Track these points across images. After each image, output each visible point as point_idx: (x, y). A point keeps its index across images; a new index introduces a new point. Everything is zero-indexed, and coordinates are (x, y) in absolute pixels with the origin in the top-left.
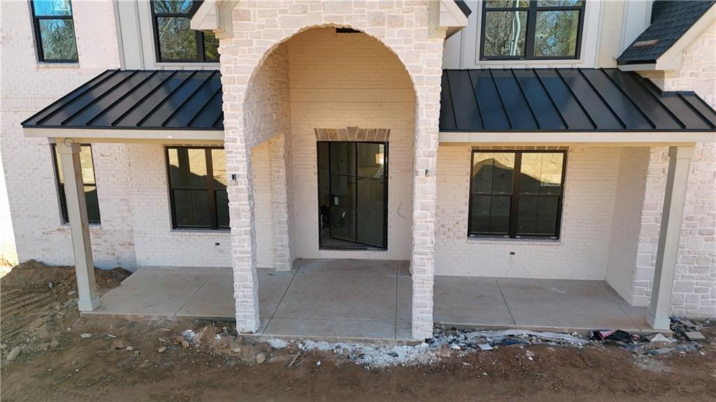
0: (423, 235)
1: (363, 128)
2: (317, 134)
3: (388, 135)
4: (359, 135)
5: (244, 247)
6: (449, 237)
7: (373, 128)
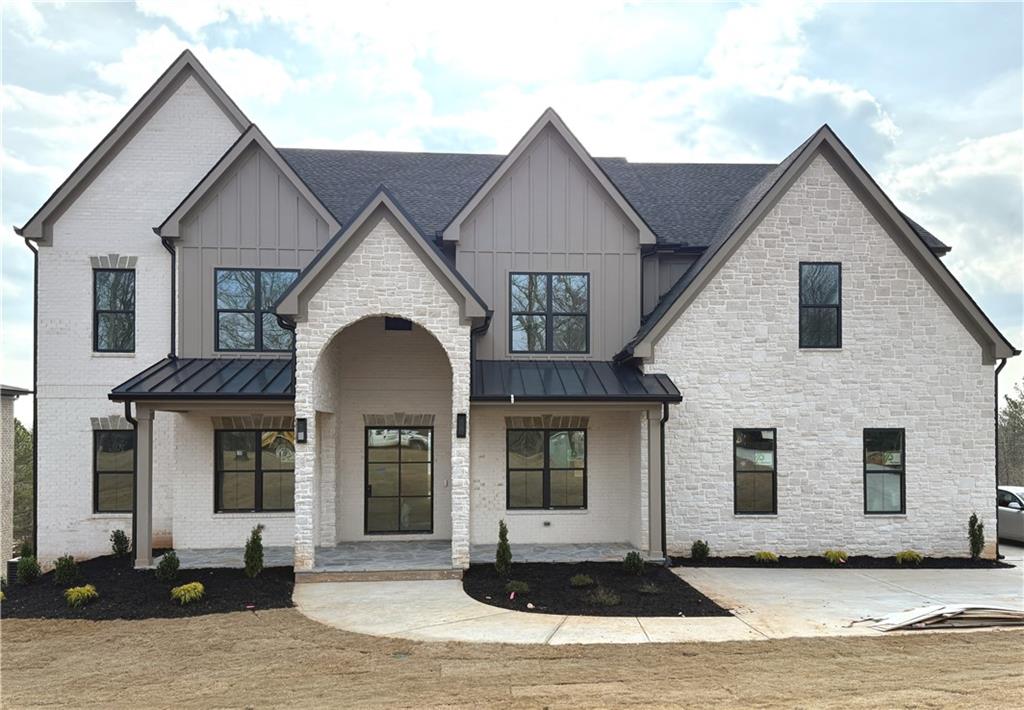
0: (460, 477)
1: (410, 413)
2: (365, 420)
3: (433, 420)
4: (406, 420)
5: (306, 492)
6: (489, 509)
7: (418, 413)
